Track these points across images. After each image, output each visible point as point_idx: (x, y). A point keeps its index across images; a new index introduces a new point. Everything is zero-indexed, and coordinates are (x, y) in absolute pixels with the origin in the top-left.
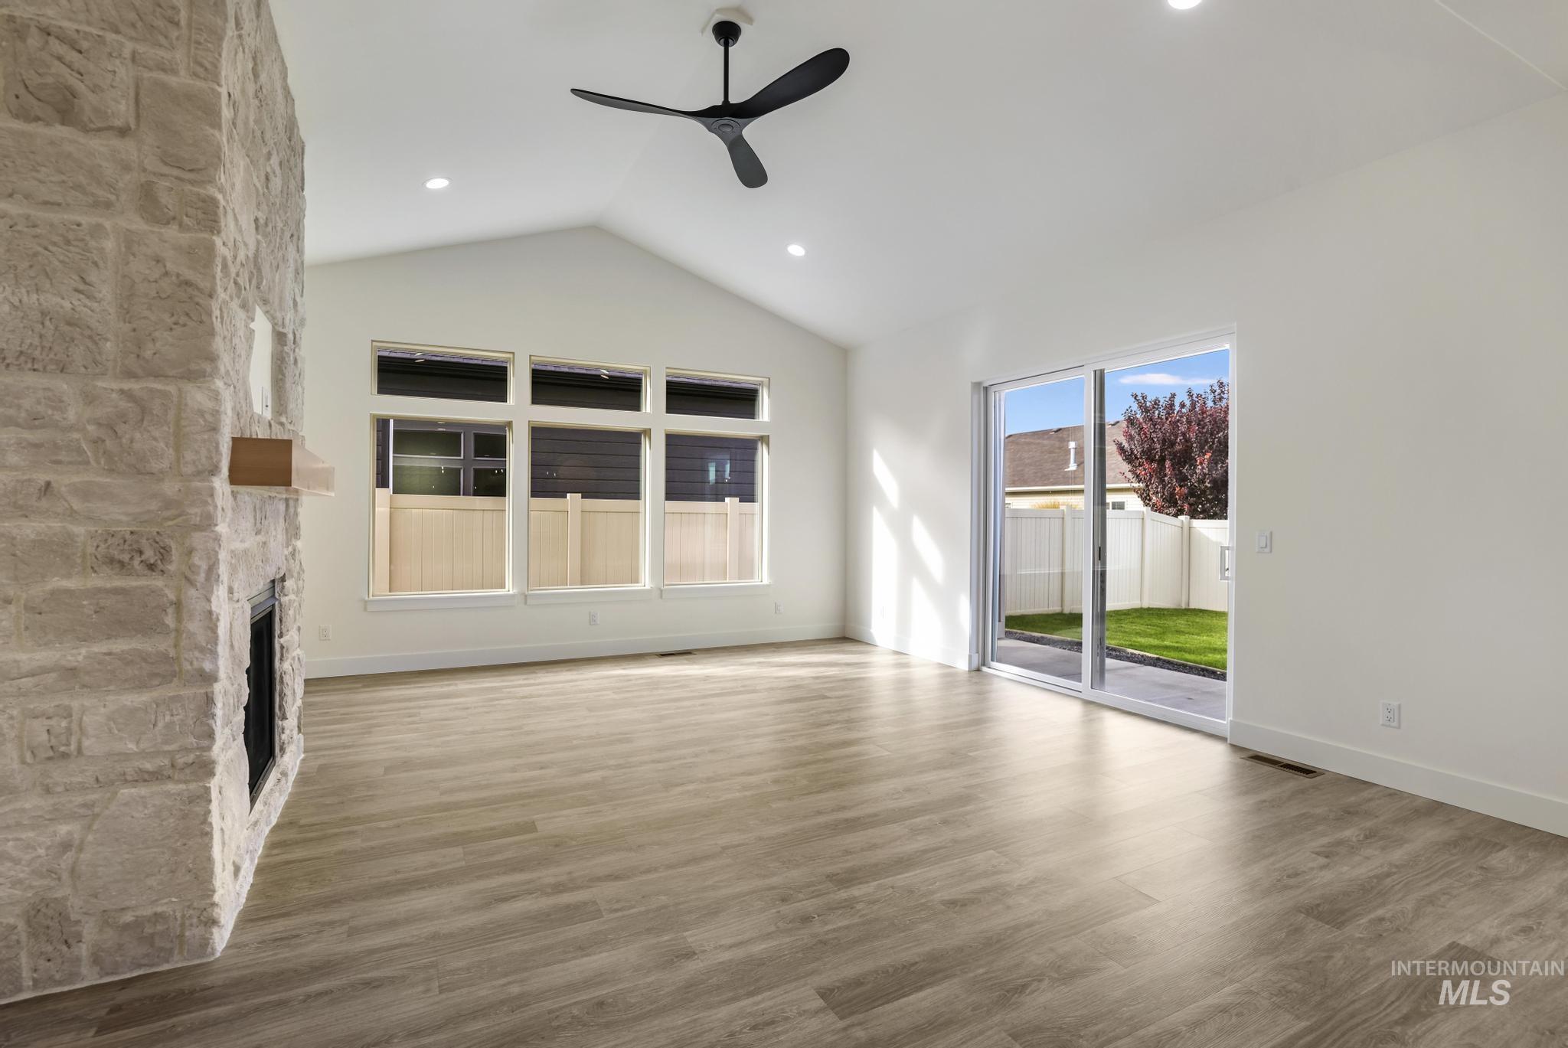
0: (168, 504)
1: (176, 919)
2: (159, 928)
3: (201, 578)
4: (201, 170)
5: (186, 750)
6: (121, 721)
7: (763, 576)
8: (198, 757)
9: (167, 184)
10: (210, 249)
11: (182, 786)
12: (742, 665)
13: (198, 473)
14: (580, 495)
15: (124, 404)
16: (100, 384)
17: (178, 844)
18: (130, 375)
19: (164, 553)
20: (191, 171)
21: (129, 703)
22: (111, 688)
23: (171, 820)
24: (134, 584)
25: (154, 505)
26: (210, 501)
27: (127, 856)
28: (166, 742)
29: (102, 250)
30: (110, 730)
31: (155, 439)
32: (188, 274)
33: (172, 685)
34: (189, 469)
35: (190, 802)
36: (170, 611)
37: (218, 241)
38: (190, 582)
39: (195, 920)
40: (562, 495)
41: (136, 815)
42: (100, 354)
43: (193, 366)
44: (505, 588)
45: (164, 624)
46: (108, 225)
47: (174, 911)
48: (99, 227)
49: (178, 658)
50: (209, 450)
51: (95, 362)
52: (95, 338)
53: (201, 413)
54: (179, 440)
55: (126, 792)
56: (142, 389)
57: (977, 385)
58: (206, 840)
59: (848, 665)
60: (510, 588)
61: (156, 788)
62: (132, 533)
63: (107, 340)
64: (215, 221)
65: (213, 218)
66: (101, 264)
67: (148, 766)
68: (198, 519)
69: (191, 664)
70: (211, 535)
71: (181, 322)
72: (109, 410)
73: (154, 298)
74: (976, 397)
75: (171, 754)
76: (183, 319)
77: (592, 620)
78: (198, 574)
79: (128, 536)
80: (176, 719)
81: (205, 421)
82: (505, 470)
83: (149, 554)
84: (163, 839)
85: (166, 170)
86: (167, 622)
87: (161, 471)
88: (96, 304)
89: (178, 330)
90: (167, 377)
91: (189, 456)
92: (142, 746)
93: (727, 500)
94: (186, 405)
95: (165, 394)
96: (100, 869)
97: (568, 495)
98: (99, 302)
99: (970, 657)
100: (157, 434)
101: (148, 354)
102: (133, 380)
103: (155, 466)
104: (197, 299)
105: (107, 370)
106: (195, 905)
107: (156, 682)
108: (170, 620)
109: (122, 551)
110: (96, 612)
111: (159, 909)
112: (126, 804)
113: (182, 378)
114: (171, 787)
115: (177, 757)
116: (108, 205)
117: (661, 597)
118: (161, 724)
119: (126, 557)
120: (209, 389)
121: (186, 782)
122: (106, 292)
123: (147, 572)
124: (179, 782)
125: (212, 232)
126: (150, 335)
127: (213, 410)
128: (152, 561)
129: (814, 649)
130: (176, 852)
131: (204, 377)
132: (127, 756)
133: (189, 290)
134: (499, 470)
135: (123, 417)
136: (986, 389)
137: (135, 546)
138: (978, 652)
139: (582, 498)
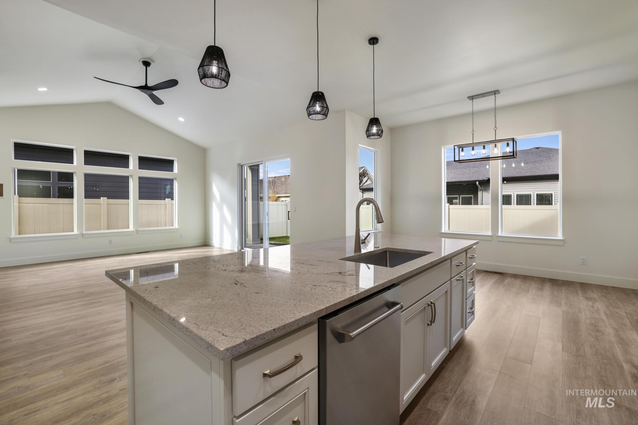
7: (176, 226)
14: (106, 198)
40: (99, 197)
44: (74, 232)
57: (239, 165)
60: (76, 232)
74: (239, 168)
77: (110, 242)
82: (73, 187)
93: (166, 199)
97: (101, 198)
99: (238, 247)
117: (138, 233)
134: (70, 187)
136: (242, 166)
138: (240, 245)
139: (107, 199)
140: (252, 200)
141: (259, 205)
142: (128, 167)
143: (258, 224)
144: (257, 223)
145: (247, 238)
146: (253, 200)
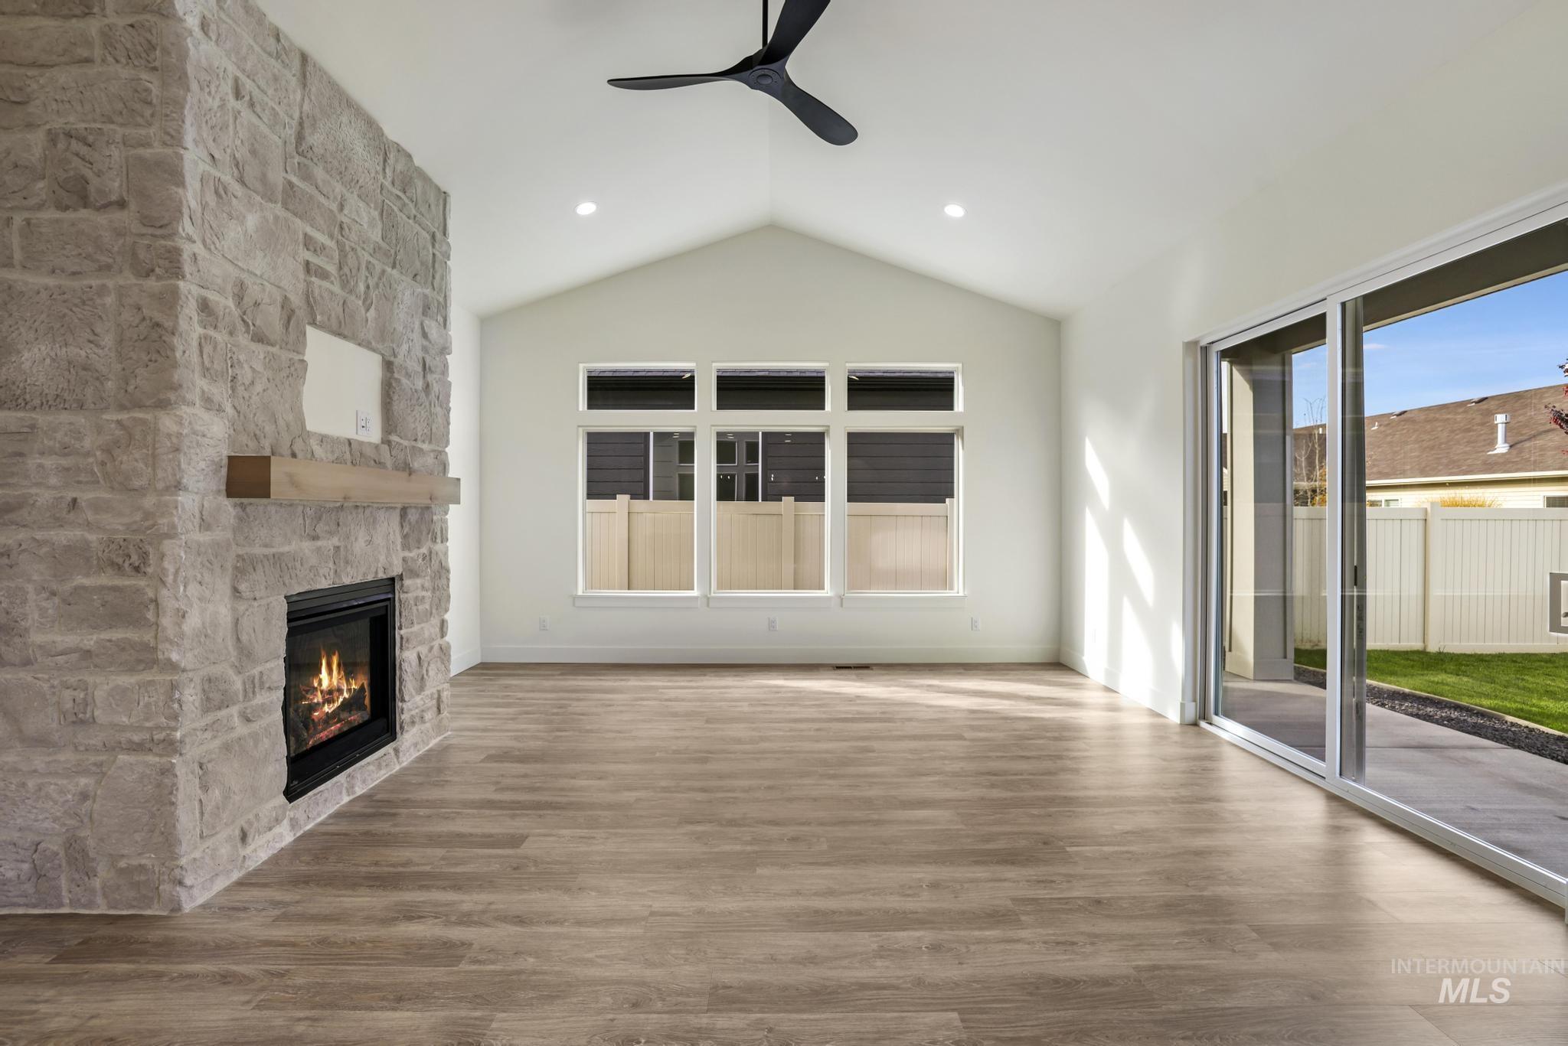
0: (148, 515)
1: (154, 872)
2: (143, 878)
3: (170, 579)
4: (167, 225)
5: (158, 728)
6: (117, 697)
7: (958, 588)
8: (168, 735)
9: (146, 242)
10: (175, 293)
11: (157, 759)
12: (907, 686)
13: (167, 489)
14: (793, 499)
15: (118, 433)
16: (104, 417)
17: (155, 809)
18: (122, 408)
19: (144, 556)
20: (161, 227)
21: (120, 683)
22: (112, 669)
23: (150, 787)
24: (127, 583)
25: (138, 517)
26: (175, 513)
27: (121, 812)
28: (147, 719)
29: (104, 305)
30: (111, 704)
31: (136, 461)
32: (158, 317)
33: (153, 671)
34: (160, 485)
35: (163, 774)
36: (152, 607)
37: (181, 284)
38: (163, 583)
39: (166, 877)
41: (128, 779)
42: (104, 391)
43: (162, 396)
44: (688, 591)
45: (146, 618)
46: (110, 284)
47: (153, 866)
48: (104, 286)
49: (156, 648)
50: (173, 469)
51: (102, 398)
52: (101, 379)
53: (169, 436)
54: (153, 459)
55: (123, 758)
56: (128, 418)
57: (1191, 346)
58: (173, 808)
59: (1029, 698)
61: (141, 758)
62: (125, 540)
63: (108, 379)
64: (179, 268)
65: (176, 265)
66: (105, 318)
67: (136, 738)
68: (166, 528)
69: (163, 653)
70: (178, 542)
71: (153, 359)
72: (108, 437)
73: (136, 341)
74: (1191, 359)
75: (150, 729)
76: (154, 356)
77: (772, 624)
78: (167, 577)
79: (122, 543)
80: (152, 699)
81: (172, 443)
83: (135, 559)
84: (146, 802)
85: (144, 230)
86: (148, 617)
87: (142, 488)
88: (101, 351)
89: (152, 365)
90: (146, 407)
91: (160, 474)
92: (132, 720)
94: (159, 430)
95: (144, 422)
96: (105, 819)
98: (103, 349)
99: (1182, 705)
100: (137, 456)
101: (131, 388)
102: (125, 412)
103: (137, 483)
104: (164, 338)
105: (109, 405)
106: (167, 864)
107: (141, 667)
108: (150, 615)
109: (118, 555)
110: (103, 605)
111: (143, 862)
112: (121, 768)
113: (156, 407)
114: (151, 759)
115: (155, 733)
116: (108, 267)
117: (842, 606)
118: (141, 704)
119: (120, 561)
120: (176, 416)
121: (161, 756)
122: (108, 340)
123: (133, 573)
124: (157, 755)
125: (178, 277)
126: (133, 372)
127: (178, 433)
128: (137, 564)
129: (1007, 674)
130: (153, 816)
131: (171, 404)
132: (123, 728)
133: (159, 330)
135: (116, 443)
136: (1206, 348)
137: (126, 552)
138: (1195, 700)
139: (796, 501)
140: (1257, 500)
141: (1288, 519)
142: (823, 409)
143: (1285, 598)
144: (1277, 593)
145: (1230, 650)
146: (1259, 498)
